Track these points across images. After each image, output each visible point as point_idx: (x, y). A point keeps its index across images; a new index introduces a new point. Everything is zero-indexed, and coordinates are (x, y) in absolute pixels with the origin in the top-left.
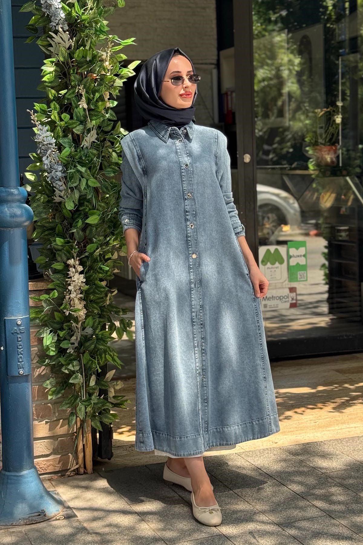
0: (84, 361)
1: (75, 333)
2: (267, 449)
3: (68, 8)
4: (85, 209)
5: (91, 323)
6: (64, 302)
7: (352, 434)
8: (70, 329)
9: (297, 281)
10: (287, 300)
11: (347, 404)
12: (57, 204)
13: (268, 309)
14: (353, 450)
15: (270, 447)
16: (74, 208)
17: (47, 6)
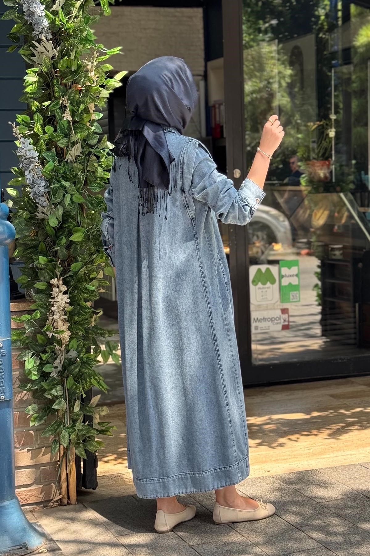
0: (68, 386)
1: (59, 357)
2: (260, 478)
3: (51, 15)
4: (69, 226)
5: (75, 346)
6: (46, 323)
7: (348, 462)
8: (53, 352)
9: (289, 302)
10: (279, 321)
11: (343, 431)
12: (40, 221)
13: (259, 331)
14: (349, 479)
15: (262, 476)
16: (58, 225)
17: (29, 14)
